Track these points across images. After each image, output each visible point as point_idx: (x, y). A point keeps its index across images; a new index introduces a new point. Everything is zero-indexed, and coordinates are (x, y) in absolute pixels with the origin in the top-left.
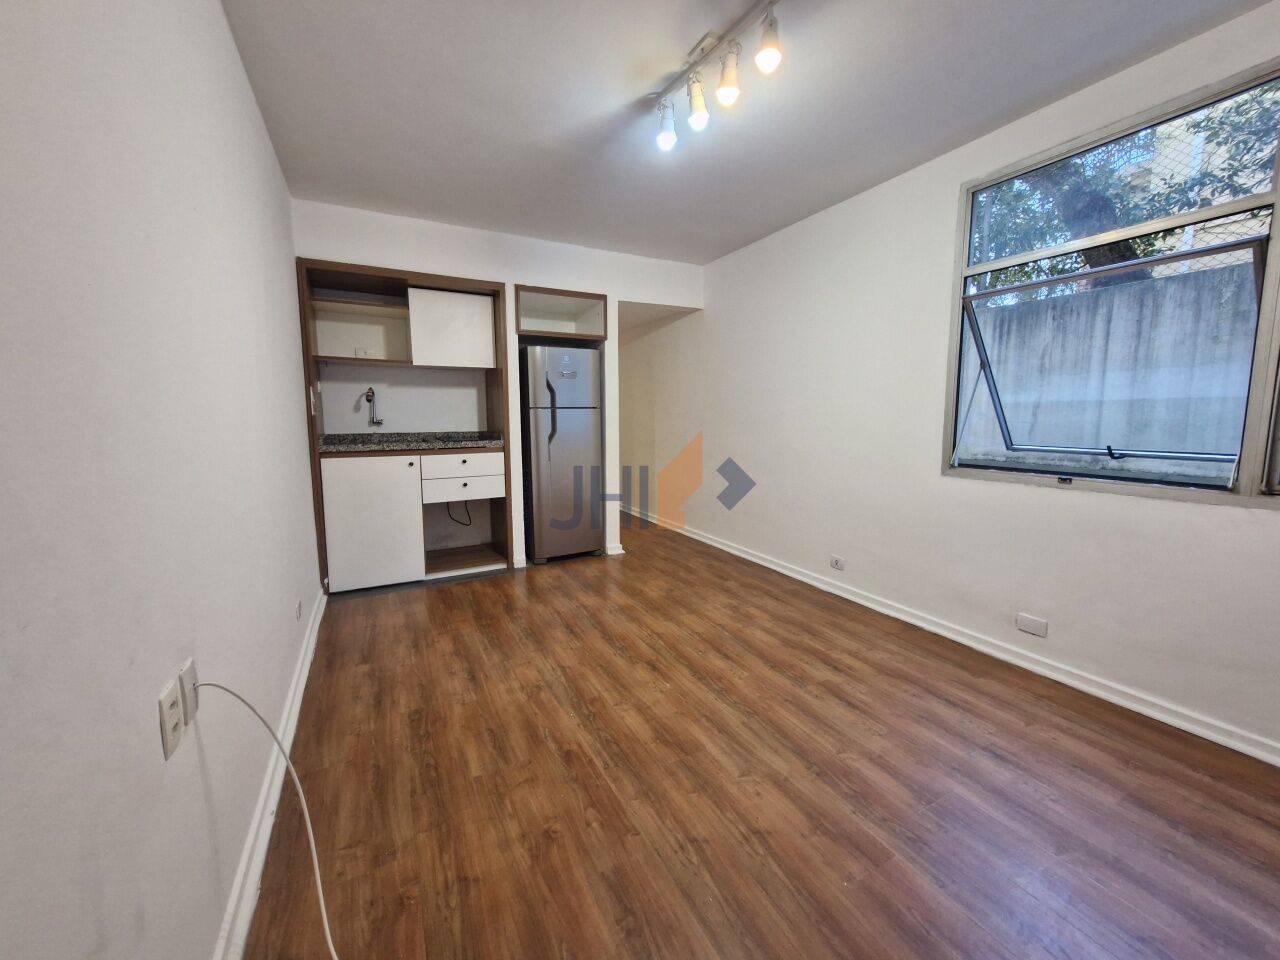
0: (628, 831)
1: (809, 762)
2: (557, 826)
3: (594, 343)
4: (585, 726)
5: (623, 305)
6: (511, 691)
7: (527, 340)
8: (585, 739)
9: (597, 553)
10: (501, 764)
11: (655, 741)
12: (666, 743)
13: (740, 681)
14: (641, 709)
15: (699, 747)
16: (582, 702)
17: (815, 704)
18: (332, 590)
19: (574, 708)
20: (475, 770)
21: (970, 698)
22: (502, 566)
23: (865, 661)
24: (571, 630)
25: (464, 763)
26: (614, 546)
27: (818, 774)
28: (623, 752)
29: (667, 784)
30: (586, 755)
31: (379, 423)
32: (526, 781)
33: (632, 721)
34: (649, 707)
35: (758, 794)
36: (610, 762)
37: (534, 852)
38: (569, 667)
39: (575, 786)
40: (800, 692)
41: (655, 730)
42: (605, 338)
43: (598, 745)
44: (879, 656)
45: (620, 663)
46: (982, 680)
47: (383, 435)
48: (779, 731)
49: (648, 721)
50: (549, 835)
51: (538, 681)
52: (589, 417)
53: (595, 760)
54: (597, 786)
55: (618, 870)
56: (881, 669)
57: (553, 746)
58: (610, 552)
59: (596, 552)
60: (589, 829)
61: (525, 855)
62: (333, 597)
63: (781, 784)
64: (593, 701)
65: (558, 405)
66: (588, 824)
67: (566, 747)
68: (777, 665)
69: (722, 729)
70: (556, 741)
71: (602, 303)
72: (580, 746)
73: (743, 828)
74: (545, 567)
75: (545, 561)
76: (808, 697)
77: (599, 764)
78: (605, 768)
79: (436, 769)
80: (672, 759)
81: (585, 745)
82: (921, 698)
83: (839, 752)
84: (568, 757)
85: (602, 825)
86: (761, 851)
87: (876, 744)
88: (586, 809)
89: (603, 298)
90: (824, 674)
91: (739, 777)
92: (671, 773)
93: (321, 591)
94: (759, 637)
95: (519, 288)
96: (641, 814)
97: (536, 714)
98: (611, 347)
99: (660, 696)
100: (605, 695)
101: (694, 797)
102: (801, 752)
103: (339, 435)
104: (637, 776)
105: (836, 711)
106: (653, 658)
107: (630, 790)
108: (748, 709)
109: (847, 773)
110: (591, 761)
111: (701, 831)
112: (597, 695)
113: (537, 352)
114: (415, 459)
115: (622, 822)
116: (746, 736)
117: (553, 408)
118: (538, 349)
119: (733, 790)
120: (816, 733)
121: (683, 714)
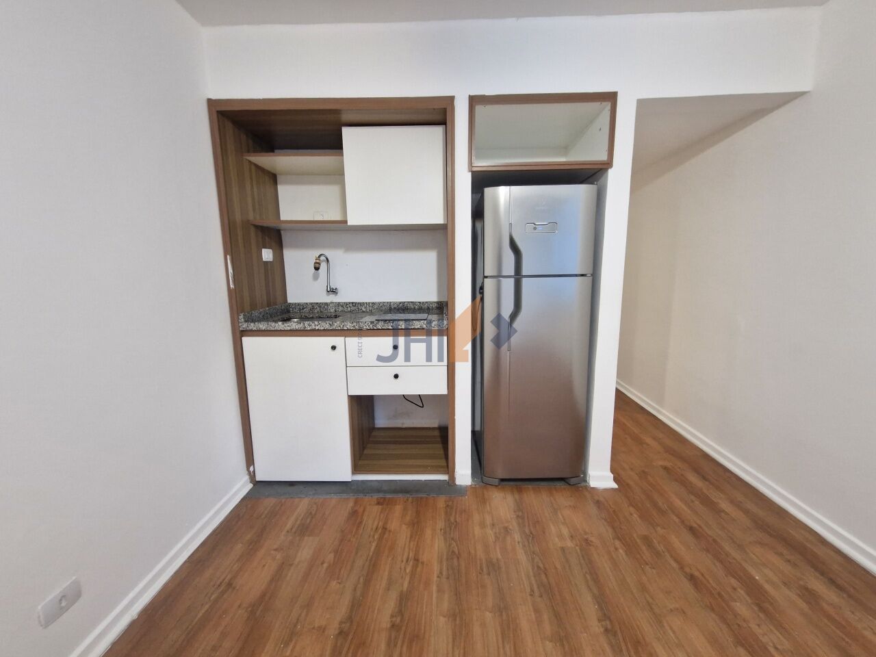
3: (590, 174)
5: (646, 108)
7: (483, 181)
9: (575, 481)
18: (258, 478)
22: (444, 477)
26: (600, 475)
31: (333, 291)
42: (608, 164)
47: (339, 304)
52: (575, 289)
58: (593, 483)
62: (261, 487)
65: (524, 272)
71: (608, 106)
74: (497, 490)
75: (498, 481)
89: (610, 98)
95: (474, 101)
98: (618, 181)
113: (502, 195)
114: (338, 341)
117: (518, 275)
118: (502, 190)
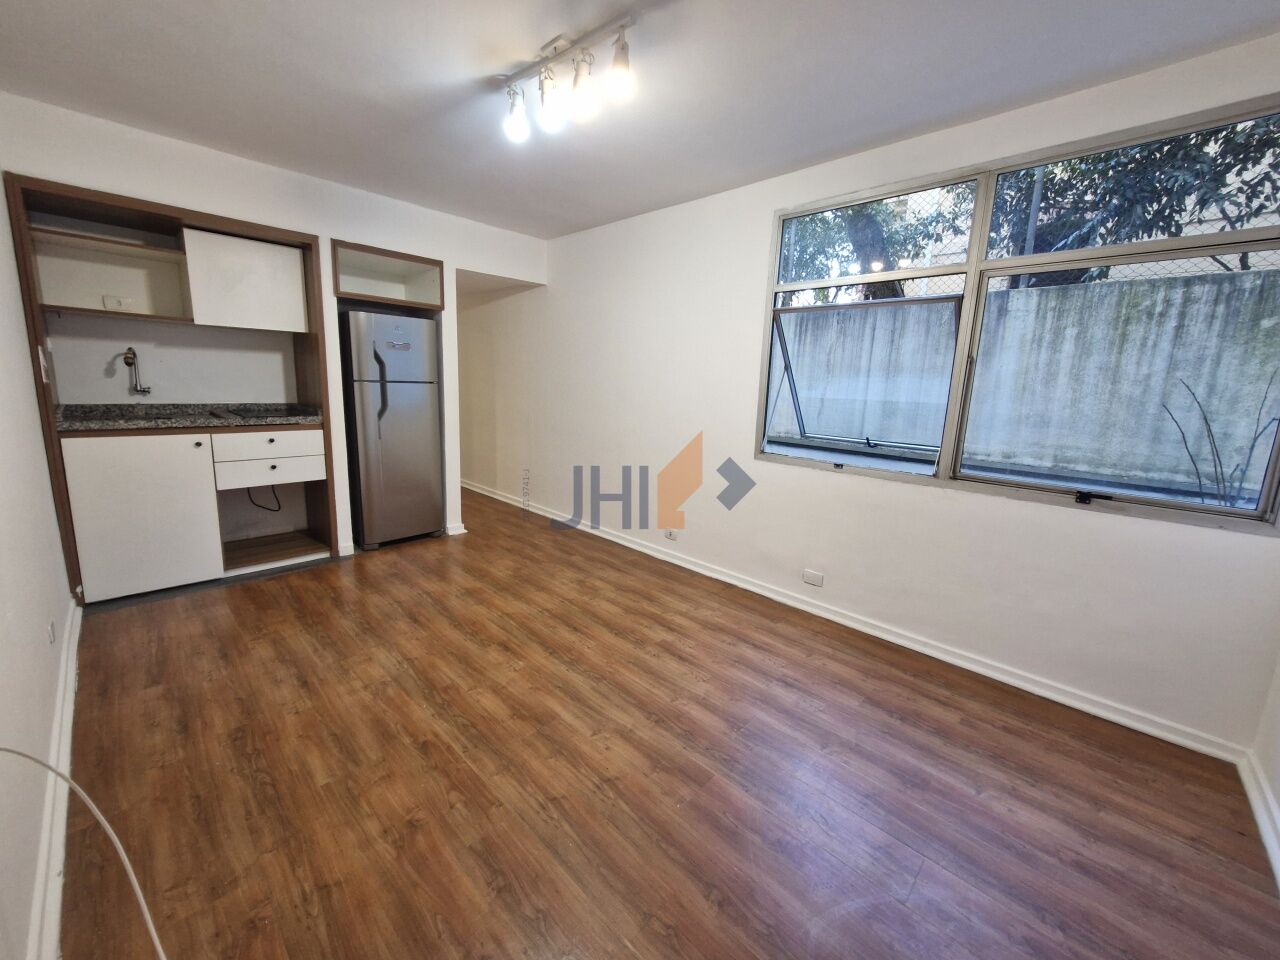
0: (493, 804)
1: (650, 713)
2: (421, 815)
3: (429, 313)
4: (440, 715)
5: (461, 275)
6: (352, 692)
7: (348, 304)
8: (442, 728)
9: (436, 534)
10: (351, 766)
11: (512, 718)
12: (523, 718)
13: (589, 651)
14: (497, 690)
15: (554, 716)
16: (435, 693)
17: (653, 662)
18: (88, 600)
19: (426, 699)
20: (321, 779)
21: (770, 641)
22: (325, 555)
23: (692, 619)
24: (414, 619)
25: (308, 775)
26: (455, 526)
27: (656, 722)
28: (481, 733)
29: (526, 755)
30: (443, 743)
31: (145, 392)
32: (383, 778)
33: (488, 702)
34: (504, 687)
35: (607, 748)
36: (470, 746)
37: (399, 843)
38: (416, 658)
39: (435, 774)
40: (641, 654)
41: (512, 708)
42: (442, 307)
43: (456, 731)
44: (704, 613)
45: (472, 647)
46: (779, 625)
47: (152, 406)
48: (623, 689)
49: (504, 701)
50: (412, 825)
51: (383, 677)
52: (425, 392)
53: (453, 745)
54: (458, 770)
55: (484, 840)
56: (706, 625)
57: (407, 740)
58: (451, 532)
59: (435, 532)
60: (454, 811)
61: (389, 848)
62: (90, 609)
63: (625, 735)
64: (446, 689)
65: (389, 377)
66: (452, 807)
67: (421, 739)
68: (619, 632)
69: (574, 696)
70: (411, 735)
71: (438, 269)
72: (436, 735)
73: (596, 780)
74: (377, 553)
75: (376, 546)
76: (647, 657)
77: (457, 748)
78: (464, 752)
79: (274, 786)
80: (528, 730)
81: (441, 733)
82: (734, 645)
83: (673, 701)
84: (425, 747)
85: (466, 805)
86: (611, 795)
87: (701, 689)
88: (448, 793)
89: (439, 264)
90: (660, 634)
91: (592, 736)
92: (530, 745)
93: (72, 603)
94: (605, 608)
95: (336, 244)
96: (504, 788)
97: (384, 711)
98: (449, 318)
99: (513, 674)
100: (458, 681)
101: (552, 761)
102: (642, 705)
103: (82, 406)
104: (496, 752)
105: (671, 666)
106: (505, 639)
107: (491, 767)
108: (598, 676)
109: (679, 717)
110: (449, 748)
111: (558, 789)
112: (449, 682)
113: (360, 318)
114: (204, 438)
115: (485, 796)
116: (595, 700)
117: (383, 381)
118: (362, 315)
119: (585, 748)
120: (654, 687)
121: (538, 689)
